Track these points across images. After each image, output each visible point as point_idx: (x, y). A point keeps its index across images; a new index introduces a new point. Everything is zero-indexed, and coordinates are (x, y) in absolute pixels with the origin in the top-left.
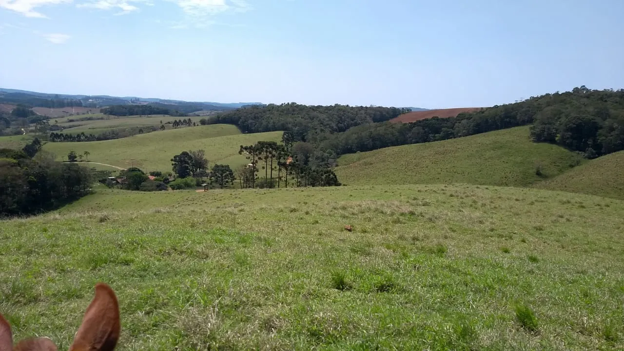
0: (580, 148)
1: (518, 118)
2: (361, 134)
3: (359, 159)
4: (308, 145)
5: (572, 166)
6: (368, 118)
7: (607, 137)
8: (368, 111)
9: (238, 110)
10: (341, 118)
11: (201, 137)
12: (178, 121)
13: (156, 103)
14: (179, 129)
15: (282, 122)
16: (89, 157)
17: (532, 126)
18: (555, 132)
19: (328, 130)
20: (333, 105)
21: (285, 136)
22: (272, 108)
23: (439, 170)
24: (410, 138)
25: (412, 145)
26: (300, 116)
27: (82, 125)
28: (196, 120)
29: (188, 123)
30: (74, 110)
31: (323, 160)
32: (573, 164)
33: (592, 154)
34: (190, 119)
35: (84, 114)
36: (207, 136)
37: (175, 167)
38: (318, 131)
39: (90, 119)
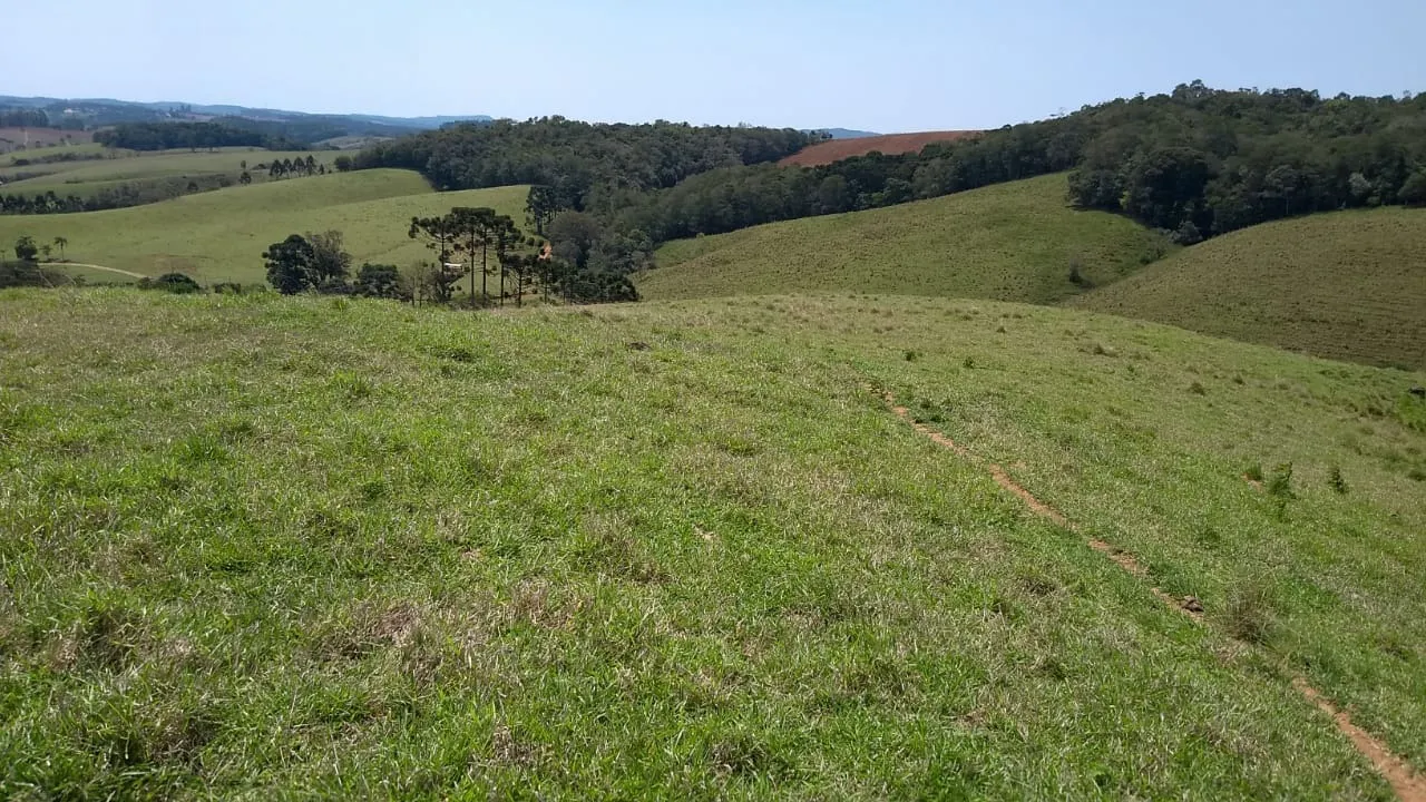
0: (1169, 223)
1: (1049, 155)
2: (708, 193)
3: (702, 251)
4: (587, 217)
5: (1146, 262)
6: (733, 156)
7: (1223, 197)
8: (733, 138)
9: (428, 134)
10: (668, 153)
11: (336, 201)
12: (282, 162)
13: (233, 117)
14: (286, 182)
15: (528, 164)
16: (68, 251)
17: (1073, 172)
18: (1120, 185)
19: (636, 183)
20: (652, 122)
21: (535, 198)
22: (504, 128)
23: (868, 273)
24: (817, 200)
25: (820, 217)
26: (572, 149)
27: (49, 174)
28: (325, 158)
29: (308, 166)
30: (26, 136)
31: (621, 254)
32: (1149, 257)
33: (1192, 234)
34: (311, 157)
35: (52, 145)
36: (353, 197)
37: (273, 272)
38: (613, 185)
39: (68, 158)
